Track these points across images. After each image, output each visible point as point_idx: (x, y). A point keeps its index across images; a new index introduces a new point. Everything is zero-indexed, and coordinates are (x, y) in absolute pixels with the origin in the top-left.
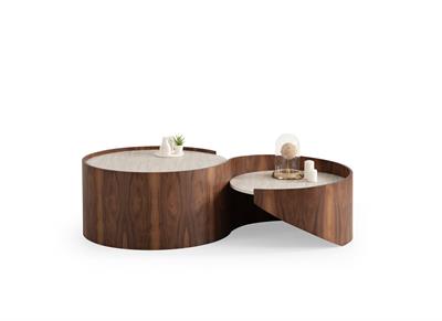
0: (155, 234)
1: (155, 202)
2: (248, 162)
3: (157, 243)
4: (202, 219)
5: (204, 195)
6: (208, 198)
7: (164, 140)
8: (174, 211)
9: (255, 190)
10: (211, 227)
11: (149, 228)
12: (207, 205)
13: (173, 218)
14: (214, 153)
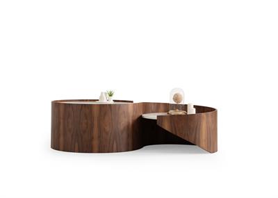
0: (95, 143)
1: (96, 122)
2: (153, 106)
3: (96, 149)
4: (125, 135)
5: (126, 120)
6: (129, 123)
7: (102, 93)
8: (108, 129)
9: (158, 117)
10: (130, 142)
11: (92, 139)
12: (128, 126)
13: (107, 133)
14: (132, 102)
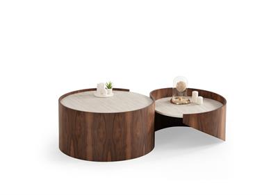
8: (139, 134)
9: (184, 115)
13: (138, 138)
14: (128, 90)
